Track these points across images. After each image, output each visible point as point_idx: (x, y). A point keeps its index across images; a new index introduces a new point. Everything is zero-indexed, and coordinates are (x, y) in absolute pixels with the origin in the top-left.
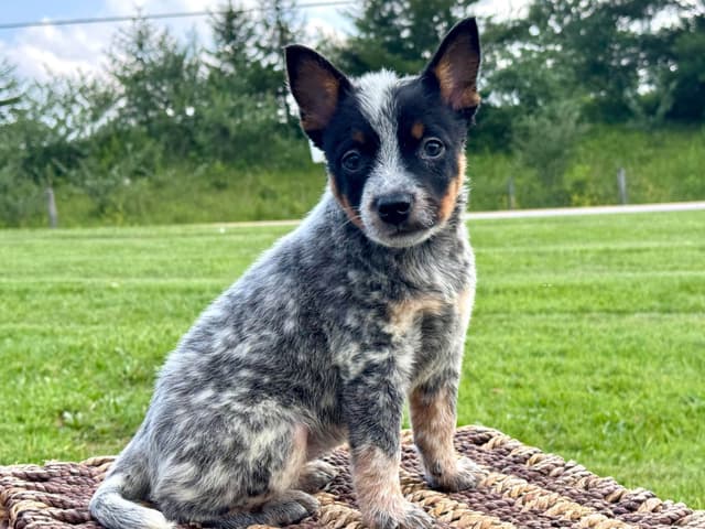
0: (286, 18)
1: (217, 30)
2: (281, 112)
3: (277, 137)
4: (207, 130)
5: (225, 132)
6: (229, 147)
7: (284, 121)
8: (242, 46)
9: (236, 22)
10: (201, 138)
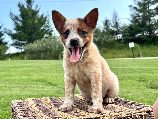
0: (117, 21)
1: (104, 24)
2: (116, 38)
3: (116, 43)
4: (103, 42)
5: (106, 42)
6: (107, 45)
7: (116, 40)
8: (108, 26)
9: (107, 22)
10: (102, 43)
